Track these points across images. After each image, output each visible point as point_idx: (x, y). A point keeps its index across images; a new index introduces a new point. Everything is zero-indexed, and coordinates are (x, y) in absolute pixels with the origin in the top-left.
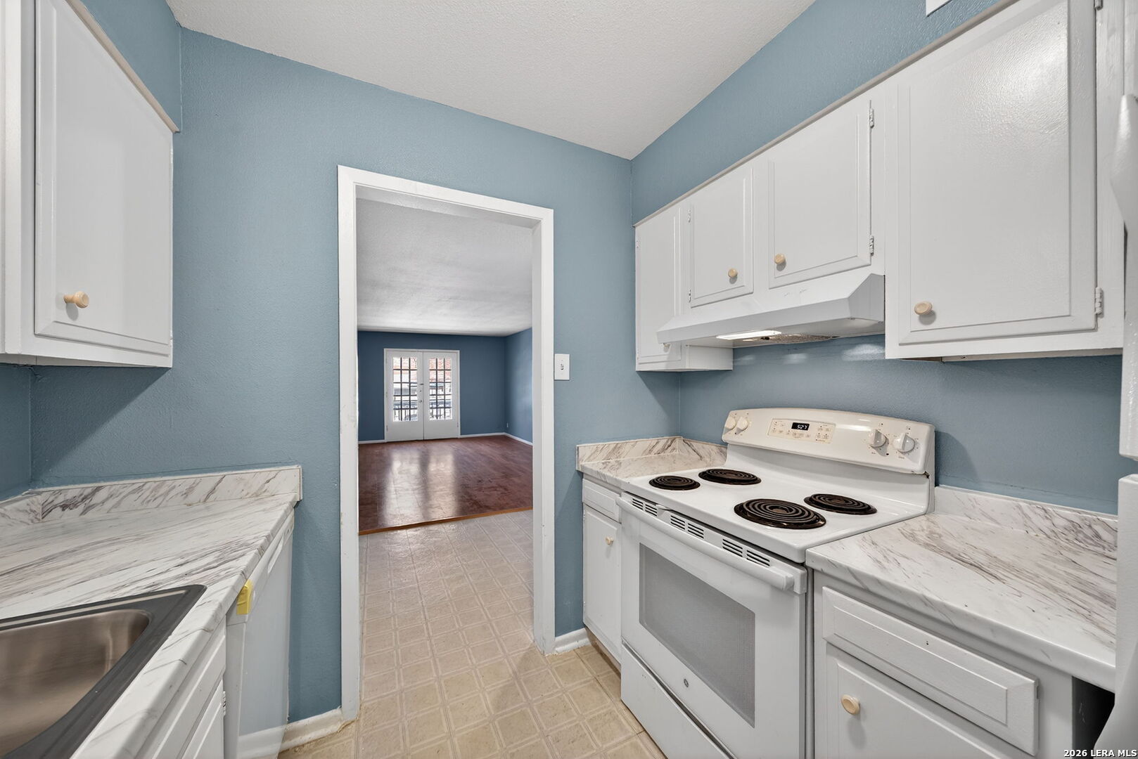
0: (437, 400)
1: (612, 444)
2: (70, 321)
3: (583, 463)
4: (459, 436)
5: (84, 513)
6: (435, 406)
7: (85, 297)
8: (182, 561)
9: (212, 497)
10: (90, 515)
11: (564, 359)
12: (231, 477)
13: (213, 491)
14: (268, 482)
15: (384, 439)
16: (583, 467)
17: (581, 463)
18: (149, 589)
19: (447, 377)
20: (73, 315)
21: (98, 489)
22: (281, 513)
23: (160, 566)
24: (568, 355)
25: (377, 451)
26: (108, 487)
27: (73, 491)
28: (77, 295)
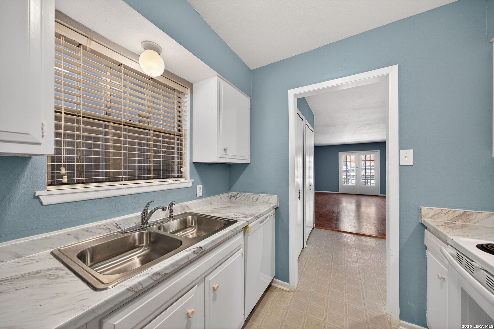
0: (370, 175)
1: (460, 211)
2: (225, 154)
3: (425, 219)
4: (380, 195)
5: (236, 199)
6: (369, 178)
7: (227, 148)
8: (240, 214)
9: (257, 201)
10: (237, 200)
11: (410, 153)
12: (261, 196)
13: (257, 199)
14: (269, 199)
15: (338, 192)
16: (424, 221)
17: (423, 219)
18: (231, 219)
19: (372, 164)
20: (226, 152)
21: (238, 194)
22: (267, 209)
23: (236, 214)
24: (412, 150)
25: (334, 196)
26: (240, 194)
27: (234, 194)
28: (225, 148)
